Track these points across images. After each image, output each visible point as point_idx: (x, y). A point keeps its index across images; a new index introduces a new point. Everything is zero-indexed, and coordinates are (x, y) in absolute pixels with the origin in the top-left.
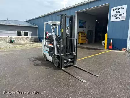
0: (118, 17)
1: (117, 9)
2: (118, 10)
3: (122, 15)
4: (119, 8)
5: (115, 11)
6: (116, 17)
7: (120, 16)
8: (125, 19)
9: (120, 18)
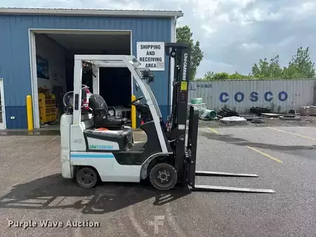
0: (151, 63)
1: (149, 46)
2: (150, 50)
3: (157, 59)
4: (152, 46)
5: (145, 51)
6: (148, 63)
7: (154, 62)
8: (163, 69)
9: (155, 66)
